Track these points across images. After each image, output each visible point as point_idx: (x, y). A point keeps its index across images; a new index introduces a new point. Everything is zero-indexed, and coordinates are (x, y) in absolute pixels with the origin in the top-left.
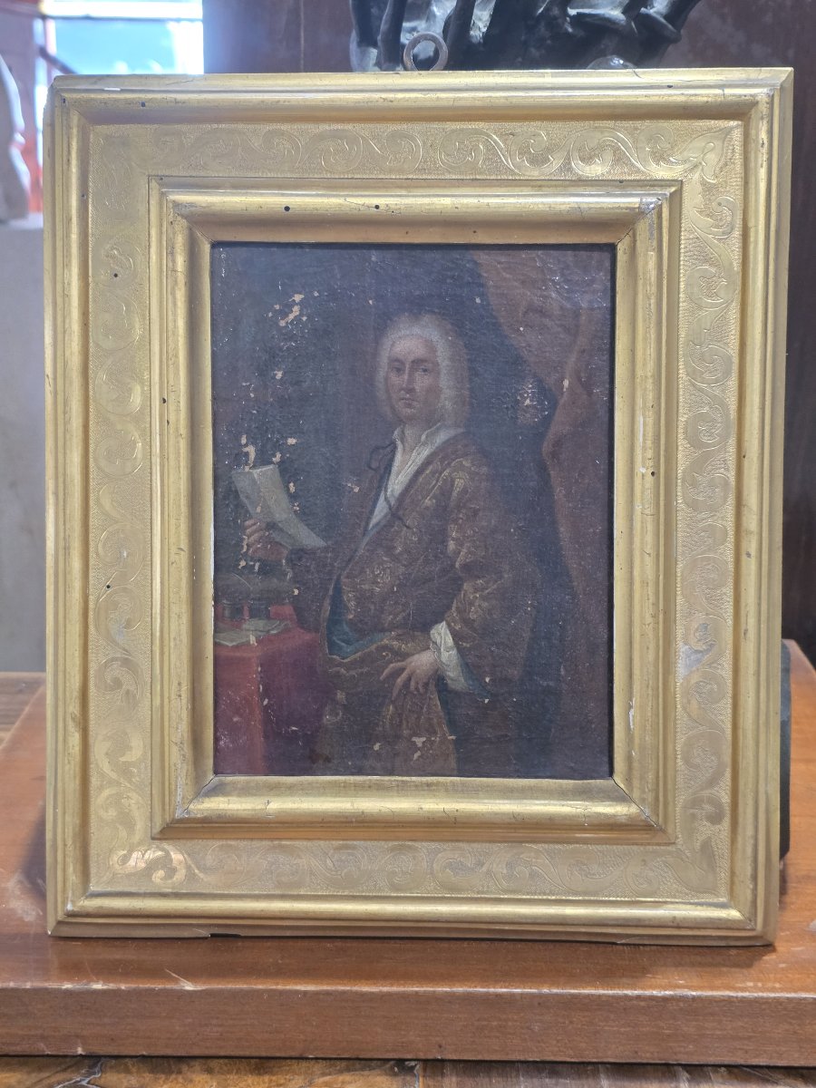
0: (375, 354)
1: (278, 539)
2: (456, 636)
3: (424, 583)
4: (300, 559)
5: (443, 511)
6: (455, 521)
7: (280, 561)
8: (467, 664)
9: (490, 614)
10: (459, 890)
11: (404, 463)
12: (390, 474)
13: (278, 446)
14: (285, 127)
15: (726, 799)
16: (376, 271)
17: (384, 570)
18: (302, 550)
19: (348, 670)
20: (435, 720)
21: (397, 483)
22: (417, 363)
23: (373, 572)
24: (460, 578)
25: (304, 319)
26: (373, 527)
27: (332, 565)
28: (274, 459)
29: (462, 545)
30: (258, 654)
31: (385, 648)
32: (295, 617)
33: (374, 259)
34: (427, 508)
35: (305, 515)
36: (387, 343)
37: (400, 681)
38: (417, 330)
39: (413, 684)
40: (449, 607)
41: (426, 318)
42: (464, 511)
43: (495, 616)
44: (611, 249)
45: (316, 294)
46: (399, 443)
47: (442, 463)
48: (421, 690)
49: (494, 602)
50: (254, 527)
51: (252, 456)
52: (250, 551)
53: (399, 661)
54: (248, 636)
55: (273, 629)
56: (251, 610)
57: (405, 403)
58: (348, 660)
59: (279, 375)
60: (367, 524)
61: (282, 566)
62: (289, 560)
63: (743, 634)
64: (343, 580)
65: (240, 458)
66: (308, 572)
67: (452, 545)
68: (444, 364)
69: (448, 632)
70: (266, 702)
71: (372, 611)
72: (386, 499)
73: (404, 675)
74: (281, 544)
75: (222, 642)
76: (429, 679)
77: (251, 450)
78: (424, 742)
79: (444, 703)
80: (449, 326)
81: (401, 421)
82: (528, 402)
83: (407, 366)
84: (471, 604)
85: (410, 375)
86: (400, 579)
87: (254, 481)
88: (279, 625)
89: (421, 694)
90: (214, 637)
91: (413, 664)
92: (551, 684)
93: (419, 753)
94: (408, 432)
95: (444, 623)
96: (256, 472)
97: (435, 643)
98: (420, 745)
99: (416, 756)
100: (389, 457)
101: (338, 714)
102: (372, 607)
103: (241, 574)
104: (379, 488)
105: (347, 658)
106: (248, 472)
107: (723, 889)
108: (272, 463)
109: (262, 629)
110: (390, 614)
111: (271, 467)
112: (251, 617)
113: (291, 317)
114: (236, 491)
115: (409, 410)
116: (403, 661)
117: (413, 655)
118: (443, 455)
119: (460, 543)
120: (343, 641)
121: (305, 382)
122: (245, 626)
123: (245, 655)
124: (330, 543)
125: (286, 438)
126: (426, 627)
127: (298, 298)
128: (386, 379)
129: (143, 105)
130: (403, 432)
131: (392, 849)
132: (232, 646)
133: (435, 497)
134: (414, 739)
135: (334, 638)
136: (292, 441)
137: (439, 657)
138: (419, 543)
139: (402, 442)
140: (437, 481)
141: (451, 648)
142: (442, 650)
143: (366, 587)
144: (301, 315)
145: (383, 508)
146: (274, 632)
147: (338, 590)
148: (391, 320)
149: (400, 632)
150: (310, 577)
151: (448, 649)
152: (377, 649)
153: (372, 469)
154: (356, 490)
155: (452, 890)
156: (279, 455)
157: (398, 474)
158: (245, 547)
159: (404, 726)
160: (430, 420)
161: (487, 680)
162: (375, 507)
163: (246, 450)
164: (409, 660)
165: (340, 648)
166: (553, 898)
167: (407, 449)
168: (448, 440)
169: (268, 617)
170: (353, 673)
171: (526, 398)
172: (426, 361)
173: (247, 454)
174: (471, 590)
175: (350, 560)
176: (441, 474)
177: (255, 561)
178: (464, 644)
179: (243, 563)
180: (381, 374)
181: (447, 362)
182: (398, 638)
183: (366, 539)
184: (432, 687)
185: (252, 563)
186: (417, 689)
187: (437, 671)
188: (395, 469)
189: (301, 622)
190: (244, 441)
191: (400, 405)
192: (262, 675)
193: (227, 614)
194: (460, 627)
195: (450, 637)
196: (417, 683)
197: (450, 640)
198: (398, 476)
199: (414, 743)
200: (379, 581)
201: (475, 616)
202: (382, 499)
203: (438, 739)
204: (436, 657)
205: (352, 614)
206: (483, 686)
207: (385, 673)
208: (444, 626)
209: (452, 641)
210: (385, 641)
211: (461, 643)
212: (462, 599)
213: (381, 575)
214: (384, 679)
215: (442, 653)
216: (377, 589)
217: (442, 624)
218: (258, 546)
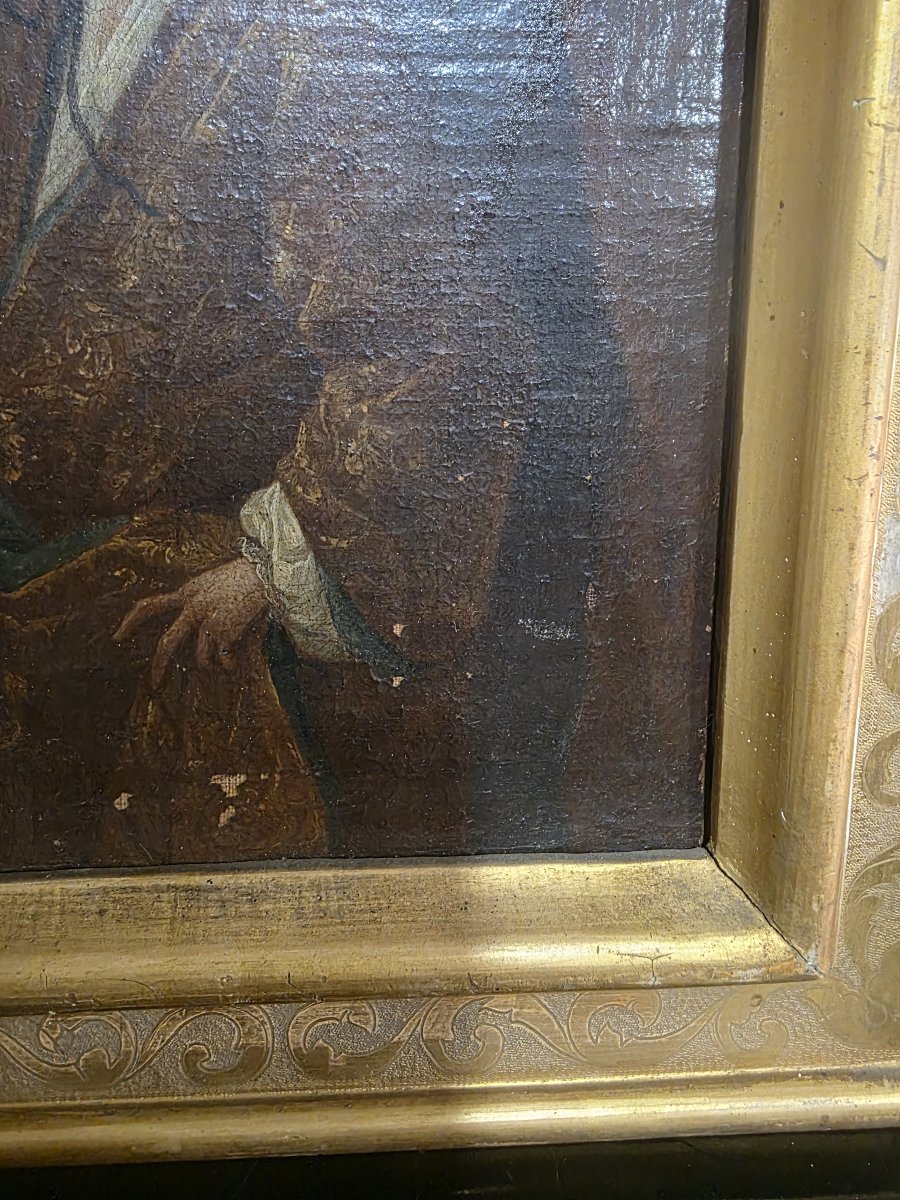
2: (310, 520)
3: (213, 376)
5: (253, 159)
6: (290, 191)
9: (401, 459)
12: (77, 37)
17: (91, 341)
19: (21, 617)
20: (268, 733)
21: (104, 65)
23: (60, 348)
24: (313, 361)
26: (48, 212)
31: (116, 557)
34: (203, 148)
37: (167, 639)
39: (202, 646)
40: (288, 444)
43: (414, 465)
48: (226, 661)
49: (410, 426)
53: (164, 591)
58: (22, 591)
60: (30, 198)
69: (288, 510)
71: (74, 460)
72: (76, 120)
73: (178, 628)
76: (247, 633)
78: (241, 787)
79: (289, 691)
84: (349, 433)
86: (142, 369)
91: (200, 597)
93: (232, 810)
95: (276, 486)
97: (257, 542)
99: (224, 819)
102: (72, 450)
104: (50, 86)
105: (18, 588)
110: (123, 466)
116: (170, 591)
117: (200, 572)
119: (306, 258)
133: (223, 112)
134: (216, 780)
137: (269, 577)
138: (188, 260)
140: (230, 62)
141: (299, 553)
142: (275, 558)
143: (48, 392)
145: (70, 151)
149: (156, 514)
151: (290, 556)
152: (98, 560)
153: (18, 19)
155: (332, 1078)
159: (190, 751)
161: (398, 629)
162: (45, 149)
164: (189, 587)
170: (39, 624)
174: (348, 396)
178: (334, 541)
182: (152, 530)
183: (31, 250)
184: (255, 654)
186: (214, 658)
187: (265, 611)
188: (94, 19)
194: (319, 496)
195: (295, 522)
196: (216, 646)
197: (295, 534)
198: (102, 43)
199: (219, 787)
200: (82, 373)
201: (360, 467)
202: (63, 121)
203: (277, 777)
204: (260, 576)
205: (16, 470)
206: (390, 644)
207: (125, 623)
208: (276, 494)
209: (299, 532)
210: (116, 539)
211: (324, 538)
212: (323, 420)
213: (87, 357)
214: (126, 640)
215: (275, 566)
216: (78, 396)
217: (270, 490)
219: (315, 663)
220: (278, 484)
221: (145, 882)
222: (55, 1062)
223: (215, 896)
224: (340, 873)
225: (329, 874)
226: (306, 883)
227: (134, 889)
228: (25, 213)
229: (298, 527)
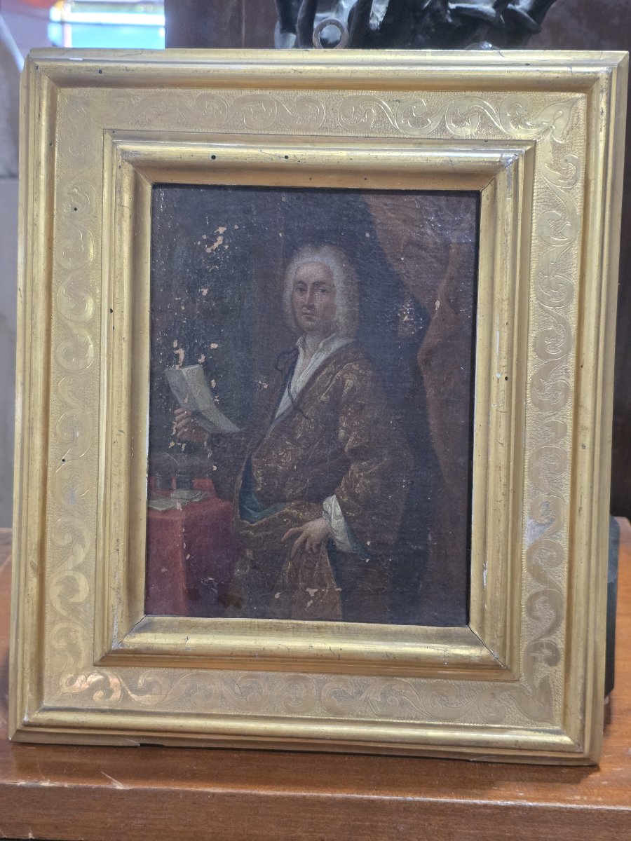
0: (283, 277)
1: (201, 425)
2: (344, 507)
3: (319, 463)
4: (218, 442)
5: (335, 405)
6: (345, 414)
8: (352, 530)
9: (372, 490)
10: (342, 714)
11: (305, 365)
12: (293, 374)
13: (203, 350)
14: (214, 92)
15: (561, 645)
16: (285, 209)
17: (286, 452)
18: (221, 434)
19: (255, 532)
20: (325, 575)
21: (298, 382)
22: (317, 285)
23: (278, 454)
24: (348, 460)
25: (226, 247)
26: (279, 417)
27: (244, 447)
28: (199, 360)
29: (350, 433)
30: (183, 518)
31: (286, 515)
32: (213, 488)
33: (284, 199)
34: (323, 403)
35: (223, 406)
36: (293, 268)
37: (297, 542)
38: (317, 258)
39: (308, 545)
40: (339, 484)
41: (325, 249)
42: (352, 406)
43: (376, 492)
44: (477, 195)
45: (236, 227)
46: (301, 349)
47: (335, 366)
48: (315, 550)
49: (375, 480)
50: (182, 415)
51: (182, 357)
52: (179, 434)
53: (298, 526)
54: (175, 503)
55: (195, 498)
56: (177, 482)
57: (307, 317)
58: (256, 524)
59: (205, 292)
60: (275, 413)
62: (210, 443)
63: (577, 511)
64: (253, 459)
65: (172, 359)
66: (225, 452)
67: (342, 433)
68: (339, 286)
69: (337, 503)
70: (188, 557)
71: (277, 485)
72: (289, 394)
73: (301, 538)
74: (203, 429)
75: (155, 508)
76: (321, 541)
77: (181, 352)
78: (315, 593)
79: (333, 561)
80: (344, 256)
81: (302, 332)
82: (406, 318)
83: (309, 287)
84: (357, 481)
85: (312, 294)
86: (299, 460)
87: (183, 379)
88: (201, 494)
89: (314, 554)
90: (148, 503)
91: (308, 529)
92: (420, 547)
93: (311, 602)
94: (308, 341)
95: (334, 496)
96: (185, 370)
97: (327, 512)
98: (312, 595)
99: (309, 604)
100: (293, 360)
101: (246, 569)
102: (277, 482)
103: (171, 451)
104: (284, 385)
105: (255, 523)
106: (179, 371)
107: (558, 719)
108: (198, 363)
109: (186, 498)
110: (291, 488)
111: (197, 366)
112: (178, 488)
113: (216, 245)
114: (168, 385)
115: (309, 323)
116: (300, 526)
117: (309, 521)
118: (337, 360)
119: (348, 432)
120: (252, 509)
121: (226, 298)
122: (172, 495)
123: (173, 518)
124: (243, 429)
125: (210, 343)
126: (320, 499)
127: (221, 230)
128: (292, 297)
129: (100, 72)
130: (304, 340)
131: (288, 680)
132: (162, 511)
133: (329, 393)
134: (308, 590)
135: (245, 506)
136: (214, 346)
137: (330, 524)
138: (315, 431)
139: (304, 349)
140: (331, 381)
141: (340, 517)
142: (332, 518)
143: (272, 465)
144: (224, 243)
145: (287, 402)
146: (197, 500)
147: (249, 468)
148: (297, 249)
149: (298, 502)
150: (227, 456)
151: (337, 517)
152: (279, 516)
153: (279, 370)
154: (266, 386)
155: (336, 713)
156: (203, 357)
157: (300, 373)
159: (300, 580)
160: (327, 331)
161: (369, 543)
162: (280, 401)
163: (176, 352)
164: (305, 525)
165: (250, 514)
166: (418, 722)
167: (308, 354)
168: (340, 348)
169: (192, 488)
170: (260, 535)
171: (405, 315)
172: (324, 283)
173: (177, 356)
174: (357, 470)
175: (259, 443)
176: (335, 374)
177: (182, 443)
178: (350, 514)
179: (172, 444)
180: (288, 293)
181: (341, 285)
182: (297, 507)
183: (273, 427)
184: (323, 548)
185: (180, 444)
186: (311, 549)
187: (328, 535)
188: (297, 370)
189: (219, 492)
190: (175, 345)
191: (302, 319)
192: (185, 535)
193: (158, 484)
194: (347, 500)
195: (339, 507)
196: (312, 545)
198: (299, 376)
199: (308, 593)
200: (282, 460)
201: (360, 491)
202: (286, 394)
203: (327, 590)
204: (327, 523)
205: (260, 487)
206: (365, 548)
207: (285, 536)
208: (334, 498)
209: (340, 511)
210: (286, 509)
211: (347, 513)
212: (350, 477)
213: (284, 456)
214: (285, 541)
215: (332, 521)
216: (280, 467)
217: (332, 497)
218: (185, 430)
223: (306, 627)
228: (273, 416)
229: (340, 509)
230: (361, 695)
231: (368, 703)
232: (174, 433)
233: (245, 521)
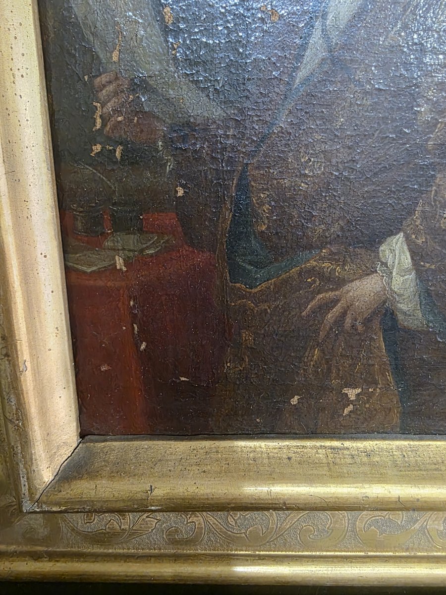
2: (417, 253)
7: (155, 143)
8: (428, 293)
18: (188, 124)
20: (377, 366)
27: (234, 148)
30: (128, 282)
31: (311, 272)
32: (180, 229)
37: (331, 316)
39: (348, 321)
40: (411, 212)
48: (360, 328)
50: (109, 88)
52: (108, 128)
53: (332, 290)
54: (113, 258)
55: (148, 248)
56: (114, 220)
58: (259, 288)
60: (293, 76)
61: (157, 151)
62: (169, 142)
64: (252, 171)
66: (198, 159)
69: (406, 247)
70: (143, 346)
71: (295, 219)
72: (324, 33)
73: (337, 310)
74: (154, 116)
75: (79, 267)
76: (374, 313)
78: (358, 395)
79: (391, 345)
88: (158, 241)
89: (359, 334)
90: (63, 259)
91: (350, 294)
93: (351, 407)
97: (386, 264)
98: (353, 398)
99: (346, 411)
101: (243, 360)
102: (295, 214)
105: (256, 287)
109: (132, 248)
110: (321, 222)
112: (115, 230)
116: (336, 290)
117: (352, 281)
120: (250, 264)
122: (108, 244)
123: (110, 284)
124: (231, 112)
126: (373, 241)
132: (91, 272)
134: (345, 391)
135: (238, 260)
137: (389, 284)
142: (394, 274)
143: (287, 182)
145: (317, 51)
146: (151, 251)
147: (244, 188)
149: (334, 249)
150: (201, 168)
151: (403, 272)
152: (300, 274)
158: (99, 121)
159: (334, 375)
162: (305, 49)
164: (346, 288)
165: (248, 273)
169: (141, 231)
170: (264, 306)
175: (262, 141)
177: (115, 145)
178: (427, 265)
179: (97, 148)
182: (332, 258)
183: (289, 105)
184: (376, 324)
185: (111, 148)
186: (354, 326)
187: (385, 302)
189: (189, 236)
192: (135, 311)
193: (79, 225)
194: (424, 240)
195: (408, 254)
196: (355, 319)
197: (407, 260)
199: (346, 395)
200: (306, 172)
202: (317, 32)
203: (378, 390)
204: (384, 283)
205: (264, 224)
207: (309, 306)
208: (401, 239)
209: (410, 260)
210: (311, 262)
211: (422, 263)
212: (432, 199)
213: (311, 163)
214: (309, 315)
215: (393, 278)
216: (303, 184)
217: (397, 237)
218: (120, 119)
219: (407, 330)
220: (402, 234)
221: (308, 443)
222: (235, 531)
223: (346, 452)
224: (412, 443)
225: (406, 443)
226: (394, 446)
227: (303, 447)
229: (409, 257)
230: (414, 524)
231: (424, 534)
232: (98, 126)
233: (238, 285)
